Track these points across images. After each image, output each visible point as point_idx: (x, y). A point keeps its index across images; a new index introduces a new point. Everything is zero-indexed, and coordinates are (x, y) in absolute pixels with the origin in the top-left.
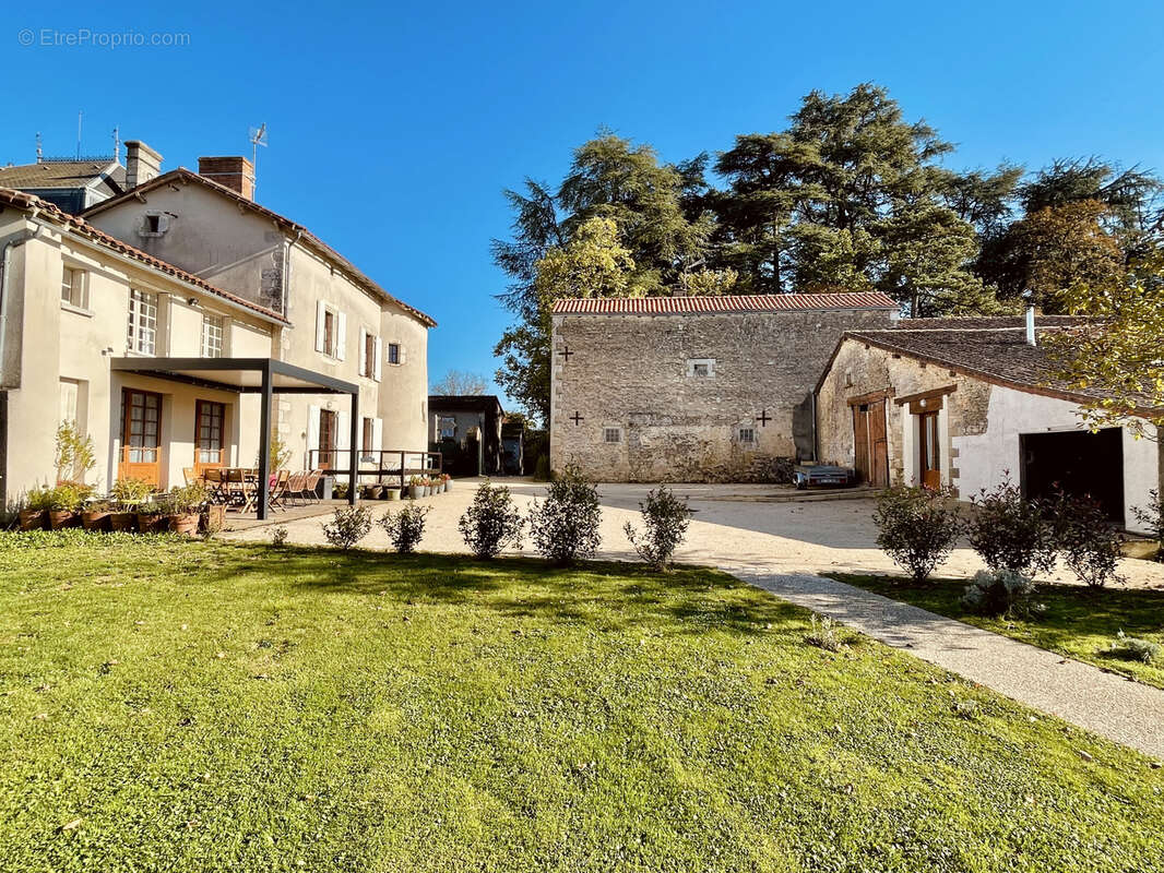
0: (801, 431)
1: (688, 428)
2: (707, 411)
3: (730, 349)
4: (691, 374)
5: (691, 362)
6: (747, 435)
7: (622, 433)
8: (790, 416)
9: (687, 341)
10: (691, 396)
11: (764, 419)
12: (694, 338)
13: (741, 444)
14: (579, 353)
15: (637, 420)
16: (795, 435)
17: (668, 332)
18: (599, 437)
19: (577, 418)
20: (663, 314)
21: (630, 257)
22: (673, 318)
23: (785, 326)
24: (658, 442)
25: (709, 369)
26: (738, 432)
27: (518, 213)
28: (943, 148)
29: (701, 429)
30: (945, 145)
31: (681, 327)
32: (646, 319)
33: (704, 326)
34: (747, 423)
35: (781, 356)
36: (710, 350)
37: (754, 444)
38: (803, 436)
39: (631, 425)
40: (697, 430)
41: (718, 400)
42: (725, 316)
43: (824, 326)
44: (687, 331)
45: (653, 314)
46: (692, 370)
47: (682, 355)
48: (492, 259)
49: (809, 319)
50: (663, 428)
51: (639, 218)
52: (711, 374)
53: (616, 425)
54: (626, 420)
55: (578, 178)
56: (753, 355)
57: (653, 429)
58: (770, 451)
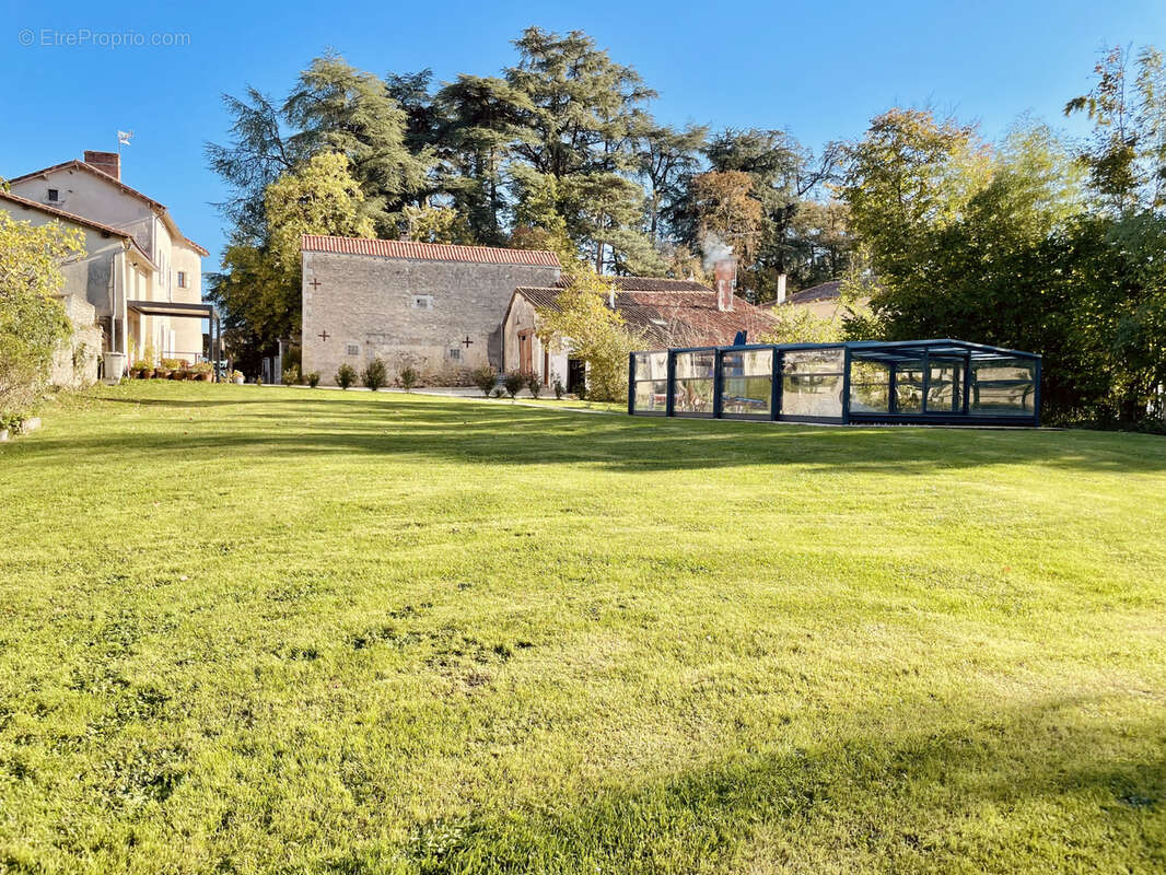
0: (494, 352)
1: (412, 347)
2: (426, 334)
3: (445, 289)
4: (415, 305)
5: (415, 298)
6: (455, 354)
7: (361, 349)
8: (486, 341)
9: (412, 280)
10: (414, 323)
11: (468, 342)
12: (417, 278)
13: (450, 359)
14: (326, 284)
15: (372, 339)
16: (489, 355)
17: (398, 273)
18: (343, 351)
19: (324, 336)
20: (393, 258)
21: (360, 188)
22: (401, 262)
23: (484, 274)
24: (389, 357)
25: (428, 303)
26: (449, 351)
27: (236, 117)
28: (649, 93)
29: (422, 347)
30: (651, 91)
31: (407, 270)
32: (380, 261)
33: (424, 270)
34: (455, 345)
35: (480, 297)
36: (429, 289)
37: (460, 360)
38: (494, 356)
39: (368, 342)
40: (418, 348)
41: (435, 327)
42: (440, 264)
43: (511, 277)
44: (411, 273)
45: (386, 257)
46: (416, 302)
47: (408, 291)
48: (207, 163)
49: (501, 270)
50: (393, 347)
51: (368, 151)
52: (430, 307)
53: (356, 343)
54: (364, 339)
55: (303, 94)
56: (460, 295)
57: (385, 346)
58: (472, 366)
